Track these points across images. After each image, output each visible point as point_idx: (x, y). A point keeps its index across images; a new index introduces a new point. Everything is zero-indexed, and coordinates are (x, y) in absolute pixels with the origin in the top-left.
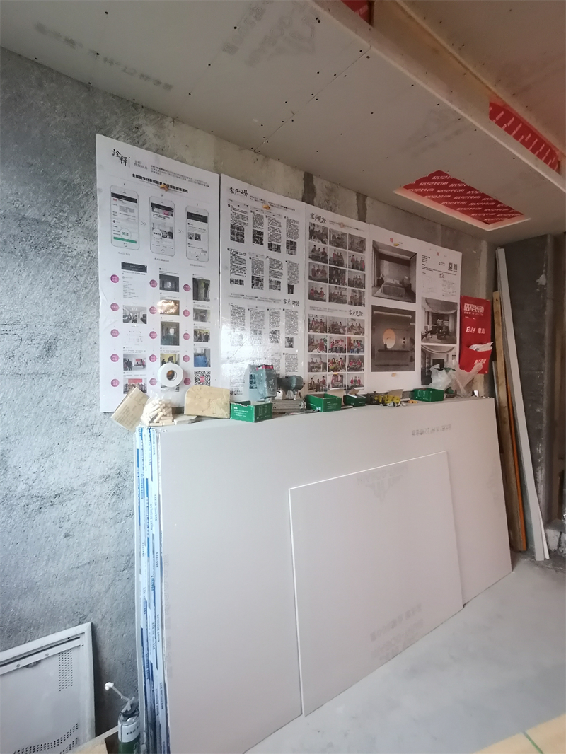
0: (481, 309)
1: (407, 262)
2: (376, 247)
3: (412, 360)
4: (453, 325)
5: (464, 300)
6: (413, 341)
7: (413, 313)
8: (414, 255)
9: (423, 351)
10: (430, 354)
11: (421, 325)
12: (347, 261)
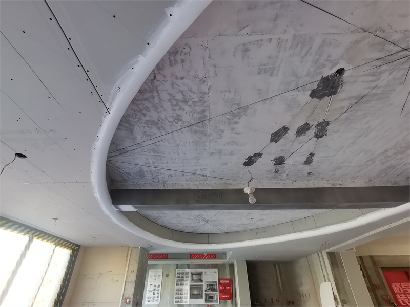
0: (228, 282)
1: (200, 274)
2: (191, 273)
3: (202, 296)
4: (217, 287)
5: (219, 280)
6: (202, 292)
7: (202, 285)
8: (202, 272)
9: (206, 294)
10: (208, 295)
11: (204, 288)
12: (185, 277)
